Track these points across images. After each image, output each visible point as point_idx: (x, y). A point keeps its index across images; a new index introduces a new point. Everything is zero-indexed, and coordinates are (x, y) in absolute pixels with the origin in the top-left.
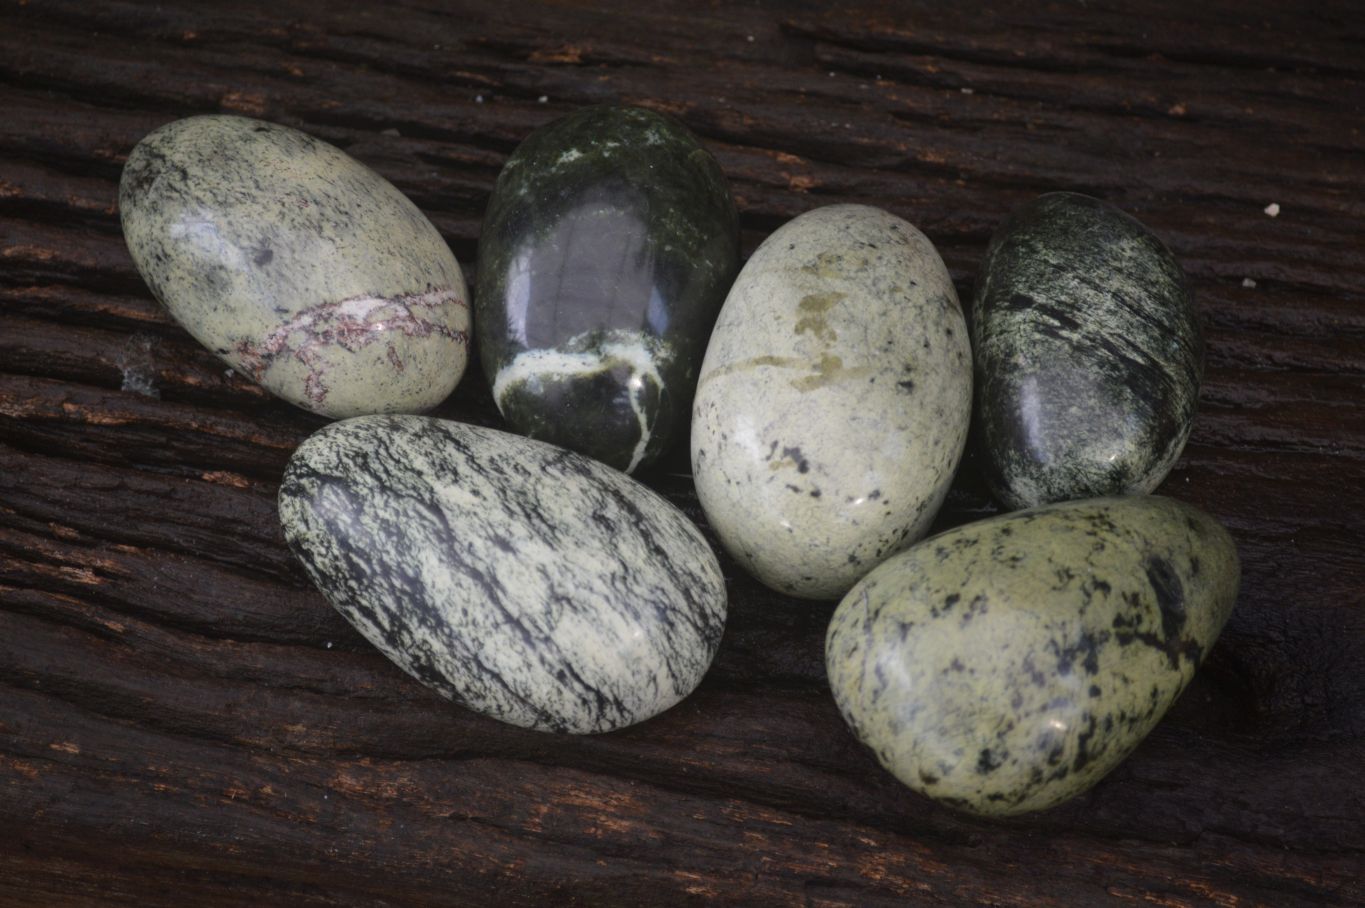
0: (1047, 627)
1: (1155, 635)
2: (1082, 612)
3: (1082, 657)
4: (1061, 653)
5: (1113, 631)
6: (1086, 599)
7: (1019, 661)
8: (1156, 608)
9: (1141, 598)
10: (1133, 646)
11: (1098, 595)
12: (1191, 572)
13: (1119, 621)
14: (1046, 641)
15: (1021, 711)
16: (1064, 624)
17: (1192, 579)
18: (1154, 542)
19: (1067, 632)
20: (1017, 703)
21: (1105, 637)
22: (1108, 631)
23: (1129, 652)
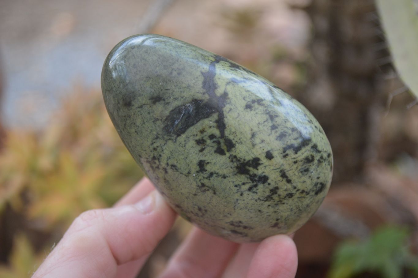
0: (242, 195)
1: (216, 122)
2: (225, 177)
3: (252, 171)
4: (255, 183)
5: (228, 154)
6: (215, 175)
7: (267, 203)
8: (199, 125)
9: (198, 138)
10: (231, 137)
11: (208, 168)
12: (162, 102)
13: (220, 151)
14: (251, 194)
15: (294, 191)
16: (236, 186)
17: (167, 101)
18: (155, 133)
19: (240, 183)
20: (291, 195)
21: (234, 158)
22: (229, 158)
23: (236, 139)
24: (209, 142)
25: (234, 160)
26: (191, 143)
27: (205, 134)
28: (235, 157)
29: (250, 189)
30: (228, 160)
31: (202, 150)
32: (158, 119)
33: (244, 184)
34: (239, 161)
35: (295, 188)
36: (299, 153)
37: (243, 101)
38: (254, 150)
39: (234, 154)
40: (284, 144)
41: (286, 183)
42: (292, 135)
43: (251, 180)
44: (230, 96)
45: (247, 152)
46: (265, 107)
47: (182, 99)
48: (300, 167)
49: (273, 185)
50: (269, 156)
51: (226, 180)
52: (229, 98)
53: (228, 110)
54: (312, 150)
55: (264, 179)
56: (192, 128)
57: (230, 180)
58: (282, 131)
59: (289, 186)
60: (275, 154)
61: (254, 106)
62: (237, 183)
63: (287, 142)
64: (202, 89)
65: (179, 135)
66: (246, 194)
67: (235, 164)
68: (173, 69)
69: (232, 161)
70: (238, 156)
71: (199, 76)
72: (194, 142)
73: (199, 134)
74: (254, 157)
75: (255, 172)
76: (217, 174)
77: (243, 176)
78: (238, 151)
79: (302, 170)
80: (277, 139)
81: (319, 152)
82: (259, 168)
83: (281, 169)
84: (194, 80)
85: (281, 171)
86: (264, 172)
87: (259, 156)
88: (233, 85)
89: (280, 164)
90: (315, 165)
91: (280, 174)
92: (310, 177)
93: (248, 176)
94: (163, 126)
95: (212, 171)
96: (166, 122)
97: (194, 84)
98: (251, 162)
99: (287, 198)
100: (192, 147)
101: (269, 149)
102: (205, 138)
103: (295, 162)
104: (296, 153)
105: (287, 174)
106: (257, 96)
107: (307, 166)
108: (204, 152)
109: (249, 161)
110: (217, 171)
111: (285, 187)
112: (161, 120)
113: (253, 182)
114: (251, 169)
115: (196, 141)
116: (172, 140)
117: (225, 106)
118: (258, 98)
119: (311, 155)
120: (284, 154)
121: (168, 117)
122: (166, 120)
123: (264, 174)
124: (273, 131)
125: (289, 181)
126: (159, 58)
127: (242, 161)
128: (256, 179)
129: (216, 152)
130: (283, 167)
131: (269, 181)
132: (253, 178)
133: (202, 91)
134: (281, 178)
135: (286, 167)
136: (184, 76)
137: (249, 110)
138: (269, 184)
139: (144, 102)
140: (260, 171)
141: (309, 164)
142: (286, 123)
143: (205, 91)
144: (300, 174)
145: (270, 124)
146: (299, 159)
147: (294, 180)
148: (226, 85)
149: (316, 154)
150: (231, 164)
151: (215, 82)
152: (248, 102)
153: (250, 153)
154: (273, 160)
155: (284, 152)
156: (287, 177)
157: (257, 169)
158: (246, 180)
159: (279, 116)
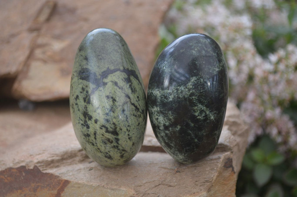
24: (85, 92)
25: (86, 108)
26: (81, 86)
27: (87, 88)
28: (87, 108)
29: (82, 124)
30: (84, 106)
31: (81, 92)
32: (81, 66)
33: (82, 120)
34: (87, 110)
35: (96, 144)
36: (107, 134)
37: (109, 93)
38: (93, 113)
39: (87, 106)
40: (104, 124)
41: (94, 138)
42: (111, 125)
43: (85, 122)
44: (107, 86)
45: (91, 111)
46: (114, 104)
47: (92, 68)
48: (103, 139)
49: (89, 133)
50: (96, 121)
51: (78, 112)
52: (105, 86)
53: (100, 89)
54: (114, 139)
55: (88, 127)
56: (85, 81)
57: (80, 113)
58: (109, 119)
59: (94, 140)
60: (98, 123)
61: (110, 99)
62: (80, 117)
63: (106, 125)
64: (101, 73)
65: (80, 79)
66: (80, 124)
67: (85, 110)
68: (101, 55)
69: (85, 108)
70: (88, 109)
71: (106, 67)
72: (82, 87)
73: (85, 86)
74: (91, 115)
75: (88, 121)
76: (78, 106)
77: (83, 117)
78: (89, 106)
79: (103, 141)
80: (104, 119)
81: (118, 143)
82: (90, 121)
83: (96, 131)
84: (103, 66)
85: (95, 131)
86: (89, 124)
87: (93, 117)
88: (113, 84)
89: (97, 129)
90: (111, 145)
91: (94, 132)
92: (105, 147)
93: (85, 119)
94: (80, 70)
95: (78, 103)
96: (82, 70)
97: (101, 68)
98: (89, 116)
99: (91, 144)
100: (80, 88)
101: (98, 119)
102: (85, 89)
103: (103, 135)
104: (106, 132)
105: (97, 135)
106: (116, 98)
107: (107, 142)
108: (81, 94)
109: (89, 115)
110: (79, 105)
111: (93, 139)
112: (81, 67)
113: (84, 123)
114: (87, 118)
115: (83, 87)
116: (78, 78)
117: (101, 87)
118: (115, 98)
119: (112, 140)
120: (101, 127)
121: (84, 69)
122: (82, 69)
123: (89, 125)
124: (106, 115)
125: (95, 138)
126: (102, 47)
127: (87, 112)
128: (86, 124)
129: (84, 98)
130: (97, 131)
131: (89, 130)
132: (86, 122)
133: (100, 73)
134: (93, 134)
135: (98, 132)
136: (101, 62)
137: (107, 98)
138: (88, 131)
139: (83, 55)
140: (89, 122)
141: (108, 142)
142: (114, 119)
143: (101, 74)
144: (102, 142)
145: (107, 112)
146: (105, 136)
147: (98, 141)
148: (110, 81)
149: (115, 143)
150: (84, 108)
151: (108, 76)
152: (110, 95)
153: (92, 112)
154: (96, 124)
155: (102, 126)
156: (96, 136)
157: (89, 121)
158: (83, 120)
159: (115, 113)
